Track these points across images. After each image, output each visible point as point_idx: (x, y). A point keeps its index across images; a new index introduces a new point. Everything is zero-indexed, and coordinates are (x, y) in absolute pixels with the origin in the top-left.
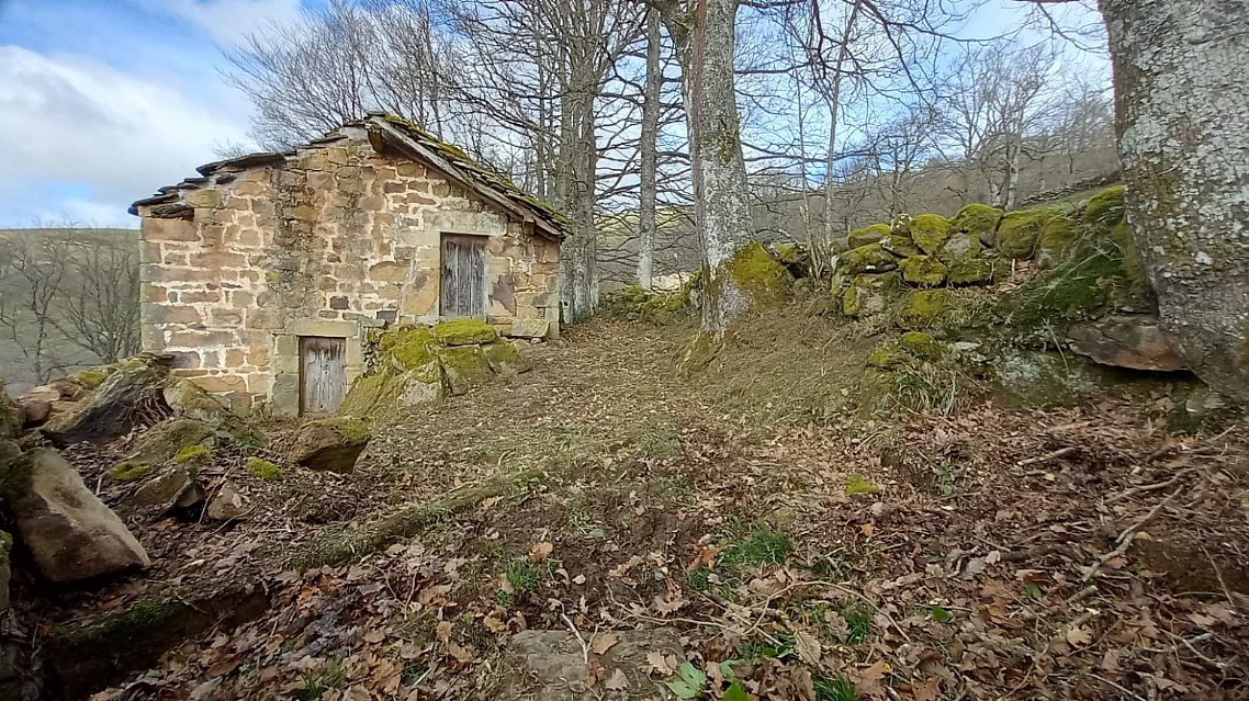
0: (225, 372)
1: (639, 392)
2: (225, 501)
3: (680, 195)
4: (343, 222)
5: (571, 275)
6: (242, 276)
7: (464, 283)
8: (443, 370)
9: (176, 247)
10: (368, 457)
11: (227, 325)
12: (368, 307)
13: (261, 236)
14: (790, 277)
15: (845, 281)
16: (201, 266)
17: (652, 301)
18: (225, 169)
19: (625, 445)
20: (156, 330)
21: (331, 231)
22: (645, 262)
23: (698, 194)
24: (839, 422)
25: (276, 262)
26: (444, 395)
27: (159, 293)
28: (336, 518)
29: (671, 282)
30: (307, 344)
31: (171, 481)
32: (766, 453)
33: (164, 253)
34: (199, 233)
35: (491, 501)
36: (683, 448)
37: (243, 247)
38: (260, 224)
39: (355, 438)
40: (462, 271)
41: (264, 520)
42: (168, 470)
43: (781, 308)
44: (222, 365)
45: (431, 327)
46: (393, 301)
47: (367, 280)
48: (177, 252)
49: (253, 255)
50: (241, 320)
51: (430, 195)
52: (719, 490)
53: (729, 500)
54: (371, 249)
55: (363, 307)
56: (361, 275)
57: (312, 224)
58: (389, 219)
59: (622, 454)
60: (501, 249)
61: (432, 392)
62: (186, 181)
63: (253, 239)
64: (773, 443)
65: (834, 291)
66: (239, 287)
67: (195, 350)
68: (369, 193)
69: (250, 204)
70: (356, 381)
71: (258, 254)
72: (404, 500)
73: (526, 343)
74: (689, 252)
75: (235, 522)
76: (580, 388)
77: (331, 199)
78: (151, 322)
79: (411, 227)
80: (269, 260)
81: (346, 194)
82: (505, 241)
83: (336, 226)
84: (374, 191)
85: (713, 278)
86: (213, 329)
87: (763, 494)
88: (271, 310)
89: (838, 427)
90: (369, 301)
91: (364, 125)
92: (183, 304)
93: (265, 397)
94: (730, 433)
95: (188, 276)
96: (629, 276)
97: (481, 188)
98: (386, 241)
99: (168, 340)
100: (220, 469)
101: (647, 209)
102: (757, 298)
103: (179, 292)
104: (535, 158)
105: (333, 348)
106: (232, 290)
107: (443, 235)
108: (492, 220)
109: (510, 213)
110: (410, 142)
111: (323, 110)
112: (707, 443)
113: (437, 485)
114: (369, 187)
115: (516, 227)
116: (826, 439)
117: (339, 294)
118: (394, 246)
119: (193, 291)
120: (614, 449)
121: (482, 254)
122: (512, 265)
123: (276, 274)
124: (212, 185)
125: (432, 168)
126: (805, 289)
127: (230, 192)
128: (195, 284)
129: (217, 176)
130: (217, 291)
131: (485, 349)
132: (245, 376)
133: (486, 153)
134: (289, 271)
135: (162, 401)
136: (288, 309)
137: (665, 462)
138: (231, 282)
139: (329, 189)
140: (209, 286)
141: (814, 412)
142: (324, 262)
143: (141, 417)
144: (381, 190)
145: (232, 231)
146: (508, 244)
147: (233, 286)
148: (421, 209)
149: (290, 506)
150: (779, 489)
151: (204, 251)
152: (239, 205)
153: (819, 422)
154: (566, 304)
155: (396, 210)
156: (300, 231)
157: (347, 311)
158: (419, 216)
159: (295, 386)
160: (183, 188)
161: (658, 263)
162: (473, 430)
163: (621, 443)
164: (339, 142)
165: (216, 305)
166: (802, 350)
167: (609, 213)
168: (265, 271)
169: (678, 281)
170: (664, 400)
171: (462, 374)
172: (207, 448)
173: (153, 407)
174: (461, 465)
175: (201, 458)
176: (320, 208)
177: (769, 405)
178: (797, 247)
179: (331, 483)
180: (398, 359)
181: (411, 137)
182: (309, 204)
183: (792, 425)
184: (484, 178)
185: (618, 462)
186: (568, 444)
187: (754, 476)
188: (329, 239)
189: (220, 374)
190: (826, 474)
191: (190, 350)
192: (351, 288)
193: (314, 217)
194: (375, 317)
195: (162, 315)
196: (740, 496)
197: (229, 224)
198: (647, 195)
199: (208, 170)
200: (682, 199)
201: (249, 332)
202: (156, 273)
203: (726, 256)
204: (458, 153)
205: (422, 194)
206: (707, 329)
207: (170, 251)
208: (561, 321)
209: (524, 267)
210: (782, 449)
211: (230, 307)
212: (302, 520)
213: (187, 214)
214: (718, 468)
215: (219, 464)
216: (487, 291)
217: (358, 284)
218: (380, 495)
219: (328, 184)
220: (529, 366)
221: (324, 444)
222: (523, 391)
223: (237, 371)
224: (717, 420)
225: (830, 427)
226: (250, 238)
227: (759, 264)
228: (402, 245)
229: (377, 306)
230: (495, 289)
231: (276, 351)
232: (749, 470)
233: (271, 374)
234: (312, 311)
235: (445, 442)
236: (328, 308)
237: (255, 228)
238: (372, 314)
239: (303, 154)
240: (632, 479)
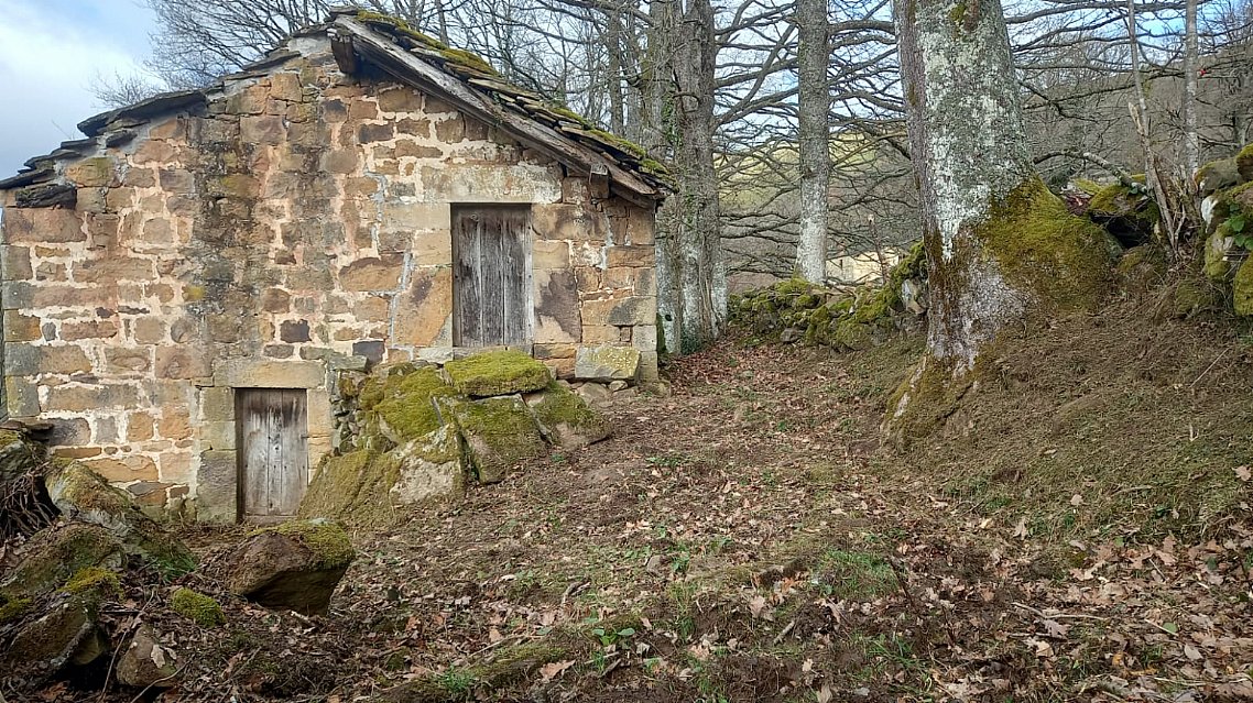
0: (126, 449)
1: (809, 476)
2: (140, 653)
3: (876, 102)
4: (297, 196)
5: (676, 264)
6: (149, 294)
7: (493, 290)
8: (463, 441)
9: (52, 253)
10: (348, 589)
11: (128, 373)
12: (341, 336)
13: (174, 226)
14: (1113, 246)
15: (1235, 247)
16: (89, 280)
17: (829, 305)
18: (118, 123)
19: (789, 573)
20: (26, 385)
21: (280, 211)
22: (811, 234)
23: (914, 97)
24: (1233, 535)
25: (199, 269)
26: (466, 484)
27: (28, 327)
28: (306, 689)
29: (862, 269)
30: (248, 402)
31: (63, 622)
32: (1074, 594)
33: (35, 263)
34: (85, 228)
35: (552, 670)
36: (903, 583)
37: (148, 246)
38: (175, 207)
39: (332, 557)
40: (488, 267)
41: (199, 687)
42: (59, 605)
43: (1094, 309)
44: (122, 438)
45: (441, 366)
46: (379, 325)
47: (336, 292)
48: (54, 260)
49: (164, 258)
50: (149, 365)
51: (433, 141)
52: (979, 664)
53: (999, 683)
54: (341, 238)
55: (331, 337)
56: (328, 282)
57: (250, 203)
58: (369, 186)
59: (781, 590)
60: (552, 227)
61: (444, 479)
62: (65, 146)
63: (165, 234)
64: (1088, 575)
65: (1211, 269)
66: (144, 311)
67: (80, 415)
68: (337, 146)
69: (157, 176)
70: (324, 462)
71: (171, 257)
72: (409, 663)
73: (601, 389)
74: (897, 209)
75: (156, 691)
76: (701, 469)
77: (278, 159)
78: (19, 373)
79: (405, 199)
80: (187, 266)
81: (300, 149)
82: (560, 212)
83: (286, 203)
84: (345, 141)
85: (948, 255)
86: (108, 381)
87: (1071, 676)
88: (194, 347)
89: (1230, 544)
90: (340, 326)
91: (326, 32)
92: (64, 343)
93: (186, 489)
94: (996, 555)
95: (70, 297)
96: (783, 263)
97: (517, 121)
98: (364, 224)
99: (43, 400)
100: (131, 605)
101: (815, 132)
102: (1043, 290)
103: (58, 323)
104: (605, 59)
105: (285, 407)
106: (133, 317)
107: (456, 208)
108: (536, 177)
109: (567, 162)
110: (398, 53)
111: (258, 12)
112: (949, 573)
113: (461, 638)
114: (336, 134)
115: (577, 187)
116: (1205, 569)
117: (294, 316)
118: (376, 231)
119: (77, 321)
120: (768, 580)
121: (522, 237)
122: (571, 253)
123: (198, 289)
124: (101, 150)
125: (435, 96)
126: (1146, 268)
127: (128, 160)
128: (80, 309)
129: (107, 136)
130: (112, 319)
131: (533, 402)
132: (155, 456)
133: (520, 57)
134: (217, 284)
135: (44, 496)
136: (219, 345)
137: (866, 608)
138: (133, 305)
139: (275, 144)
140: (101, 312)
141: (1176, 514)
142: (271, 265)
143: (14, 523)
144: (354, 138)
145: (132, 221)
146: (564, 217)
147: (136, 311)
148: (419, 166)
149: (236, 667)
150: (1105, 667)
151: (92, 256)
152: (142, 179)
153: (1187, 533)
154: (668, 318)
155: (379, 171)
156: (233, 216)
157: (308, 344)
158: (416, 179)
159: (230, 471)
160: (61, 158)
161: (837, 233)
162: (516, 544)
163: (781, 569)
164: (288, 64)
165: (111, 342)
166: (1146, 390)
167: (740, 147)
168: (182, 284)
169: (876, 267)
170: (859, 490)
171: (495, 447)
172: (110, 570)
173: (31, 507)
174: (499, 606)
175: (104, 587)
176: (262, 175)
177: (1076, 500)
178: (1125, 184)
179: (296, 630)
180: (389, 423)
181: (399, 44)
182: (246, 171)
183: (1128, 539)
184: (521, 104)
185: (776, 605)
186: (683, 570)
187: (1051, 640)
188: (277, 226)
189: (120, 454)
190: (1208, 640)
191: (74, 415)
192: (311, 307)
193: (253, 192)
194: (350, 353)
195: (34, 362)
196: (1022, 677)
197: (126, 211)
198: (814, 108)
199: (93, 127)
200: (879, 110)
201: (161, 385)
202: (25, 296)
203: (973, 212)
204: (472, 63)
205: (419, 141)
206: (940, 353)
207: (44, 258)
208: (661, 349)
209: (593, 255)
210: (1107, 589)
211: (131, 344)
212: (254, 691)
213: (67, 199)
214: (975, 622)
215: (130, 596)
216: (532, 301)
217: (323, 298)
218: (371, 653)
219: (273, 135)
220: (607, 431)
221: (283, 564)
222: (599, 475)
223: (144, 448)
224: (968, 530)
225: (1212, 545)
226: (159, 231)
227: (1042, 223)
228: (391, 230)
229: (353, 334)
230: (545, 298)
231: (201, 415)
232: (1040, 627)
233: (194, 452)
234: (253, 346)
235: (471, 564)
236: (278, 340)
237: (166, 215)
238: (346, 347)
239: (235, 88)
240: (806, 636)
